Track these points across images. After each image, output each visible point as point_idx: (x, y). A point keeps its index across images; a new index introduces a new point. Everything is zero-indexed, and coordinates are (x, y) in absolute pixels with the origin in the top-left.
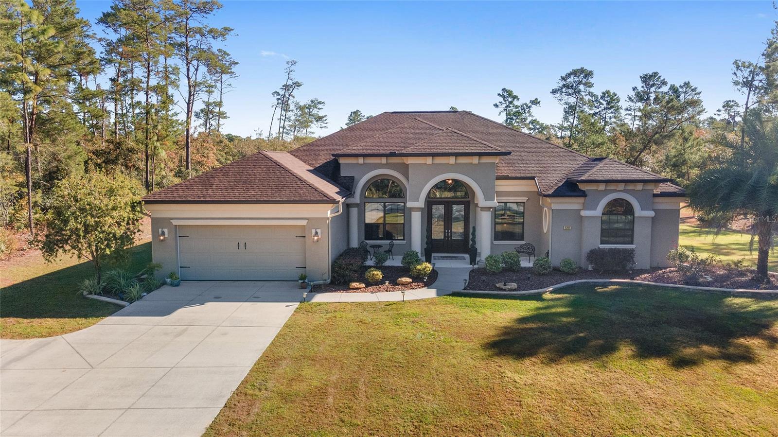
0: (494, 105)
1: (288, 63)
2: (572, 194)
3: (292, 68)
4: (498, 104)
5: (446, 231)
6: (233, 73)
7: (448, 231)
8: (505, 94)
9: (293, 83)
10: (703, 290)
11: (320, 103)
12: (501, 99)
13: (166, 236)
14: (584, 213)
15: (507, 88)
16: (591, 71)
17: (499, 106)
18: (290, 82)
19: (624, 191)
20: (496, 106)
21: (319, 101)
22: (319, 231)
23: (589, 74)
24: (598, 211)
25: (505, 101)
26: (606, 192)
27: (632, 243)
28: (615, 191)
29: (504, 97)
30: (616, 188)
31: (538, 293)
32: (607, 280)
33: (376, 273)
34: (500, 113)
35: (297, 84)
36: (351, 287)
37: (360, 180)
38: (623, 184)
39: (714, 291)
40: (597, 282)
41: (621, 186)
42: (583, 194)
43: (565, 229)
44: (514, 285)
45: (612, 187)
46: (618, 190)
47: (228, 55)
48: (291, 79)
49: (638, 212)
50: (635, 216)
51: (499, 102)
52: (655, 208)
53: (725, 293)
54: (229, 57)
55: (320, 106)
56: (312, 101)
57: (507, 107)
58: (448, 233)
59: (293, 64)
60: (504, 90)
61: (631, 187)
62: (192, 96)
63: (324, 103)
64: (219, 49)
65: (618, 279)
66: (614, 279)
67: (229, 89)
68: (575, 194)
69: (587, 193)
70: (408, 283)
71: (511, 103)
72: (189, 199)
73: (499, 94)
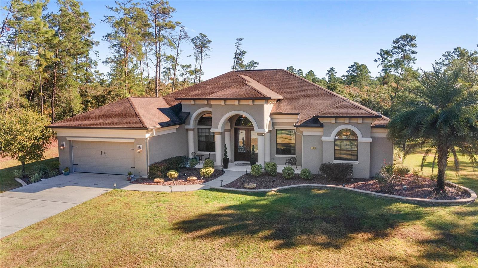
0: (374, 60)
1: (237, 40)
2: (314, 125)
3: (240, 42)
4: (377, 59)
5: (247, 147)
6: (208, 47)
7: (248, 147)
8: (382, 53)
9: (241, 52)
10: (384, 196)
11: (255, 63)
12: (379, 56)
13: (65, 146)
14: (324, 138)
15: (383, 49)
16: (415, 36)
17: (378, 61)
18: (238, 51)
19: (349, 123)
20: (376, 61)
21: (255, 62)
22: (141, 146)
23: (413, 38)
24: (332, 138)
25: (382, 57)
26: (337, 124)
27: (357, 160)
28: (344, 124)
29: (381, 55)
30: (344, 122)
31: (264, 191)
32: (325, 185)
33: (172, 173)
34: (378, 66)
35: (244, 53)
36: (154, 181)
37: (193, 114)
38: (347, 119)
39: (391, 197)
40: (317, 186)
41: (347, 121)
42: (321, 126)
43: (311, 148)
44: (255, 185)
45: (341, 121)
46: (345, 123)
47: (206, 36)
48: (240, 50)
49: (361, 139)
50: (359, 141)
51: (378, 58)
52: (372, 136)
53: (398, 199)
54: (206, 38)
55: (256, 65)
56: (251, 62)
57: (383, 61)
58: (248, 148)
59: (240, 41)
60: (381, 50)
61: (354, 121)
62: (159, 63)
63: (258, 63)
64: (201, 33)
65: (332, 184)
66: (328, 184)
67: (206, 56)
68: (316, 125)
69: (324, 124)
70: (193, 180)
71: (386, 59)
72: (73, 126)
73: (378, 53)
